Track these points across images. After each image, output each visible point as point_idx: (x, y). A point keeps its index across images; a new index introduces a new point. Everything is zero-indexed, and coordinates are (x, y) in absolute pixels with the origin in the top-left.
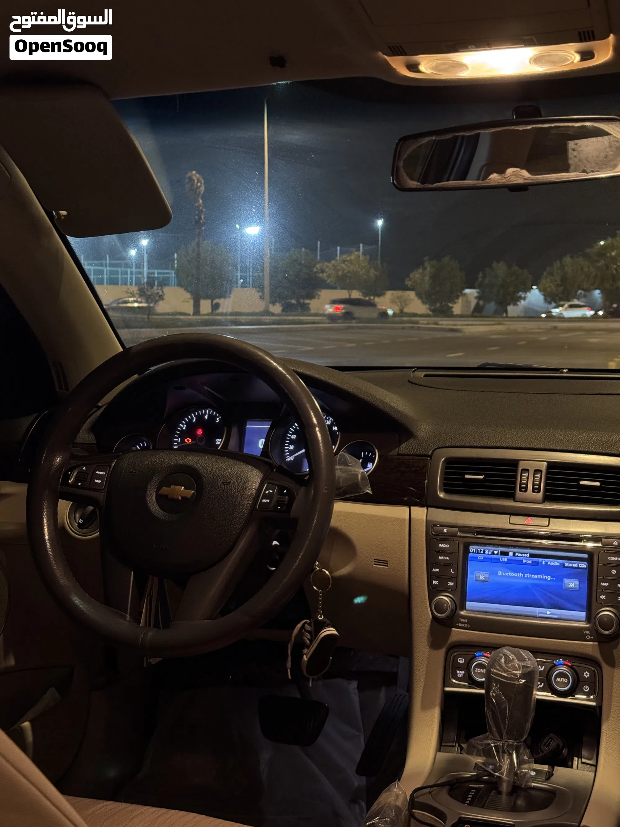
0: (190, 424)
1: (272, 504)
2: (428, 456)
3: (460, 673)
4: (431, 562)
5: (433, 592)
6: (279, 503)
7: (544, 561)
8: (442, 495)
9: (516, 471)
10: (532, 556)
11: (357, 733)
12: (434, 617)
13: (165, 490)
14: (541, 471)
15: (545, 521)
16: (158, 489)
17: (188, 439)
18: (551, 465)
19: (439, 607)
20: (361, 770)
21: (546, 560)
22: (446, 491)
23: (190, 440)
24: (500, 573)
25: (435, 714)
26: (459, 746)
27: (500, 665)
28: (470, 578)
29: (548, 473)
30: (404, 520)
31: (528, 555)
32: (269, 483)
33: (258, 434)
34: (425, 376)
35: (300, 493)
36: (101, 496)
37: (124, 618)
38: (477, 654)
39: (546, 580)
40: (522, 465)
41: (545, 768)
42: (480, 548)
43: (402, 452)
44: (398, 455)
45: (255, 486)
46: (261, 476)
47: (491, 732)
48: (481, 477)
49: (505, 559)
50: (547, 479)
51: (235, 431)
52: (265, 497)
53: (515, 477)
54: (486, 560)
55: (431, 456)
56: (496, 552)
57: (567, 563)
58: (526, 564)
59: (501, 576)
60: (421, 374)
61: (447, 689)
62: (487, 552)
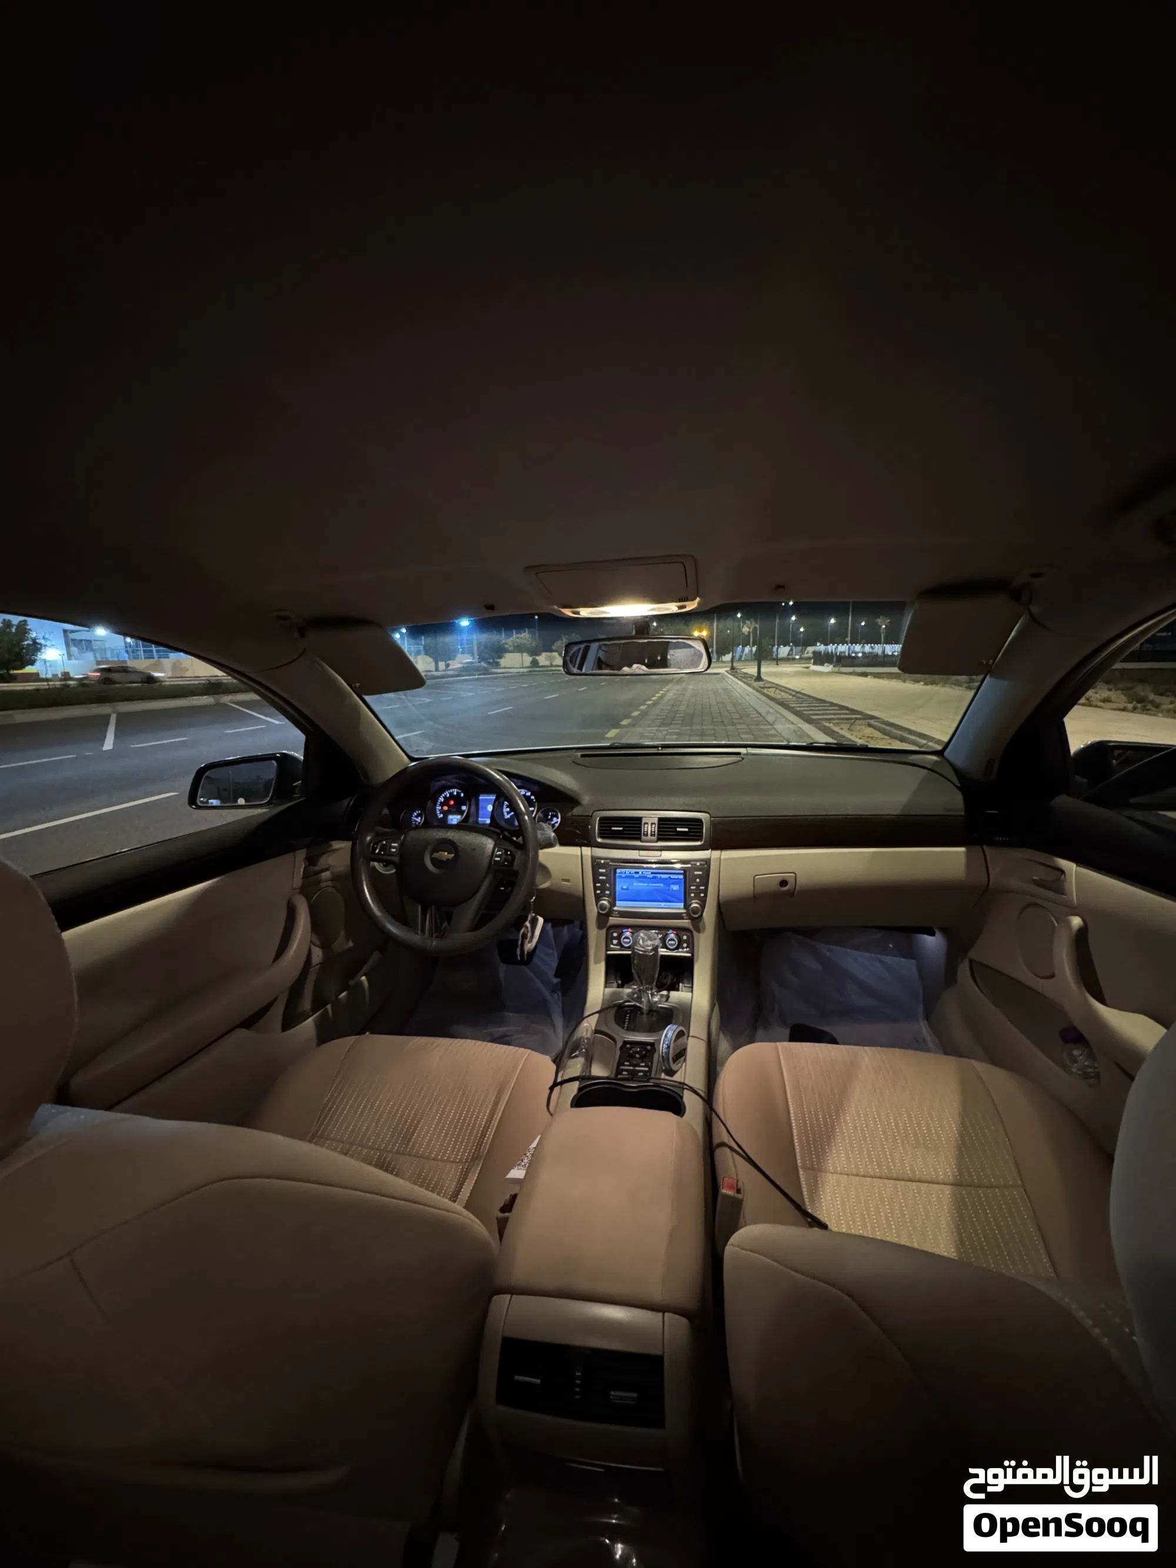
0: (445, 797)
1: (501, 861)
2: (589, 816)
3: (615, 942)
4: (595, 880)
5: (598, 898)
6: (506, 860)
7: (659, 876)
8: (599, 840)
9: (641, 824)
10: (652, 873)
12: (598, 913)
14: (655, 824)
15: (658, 853)
16: (431, 854)
18: (661, 820)
19: (602, 907)
21: (661, 875)
22: (603, 838)
23: (447, 807)
24: (635, 884)
25: (602, 966)
26: (617, 982)
27: (639, 944)
28: (618, 888)
29: (659, 824)
30: (576, 856)
31: (650, 873)
32: (498, 848)
33: (488, 801)
34: (583, 756)
35: (518, 854)
38: (624, 931)
39: (660, 886)
40: (644, 821)
41: (665, 993)
42: (623, 870)
43: (574, 814)
44: (572, 816)
45: (490, 850)
46: (493, 843)
47: (636, 981)
48: (621, 829)
49: (637, 876)
50: (659, 828)
51: (473, 801)
52: (497, 856)
53: (640, 827)
54: (626, 877)
55: (591, 816)
56: (632, 872)
57: (672, 876)
58: (649, 878)
59: (636, 886)
60: (579, 754)
61: (609, 952)
62: (627, 872)
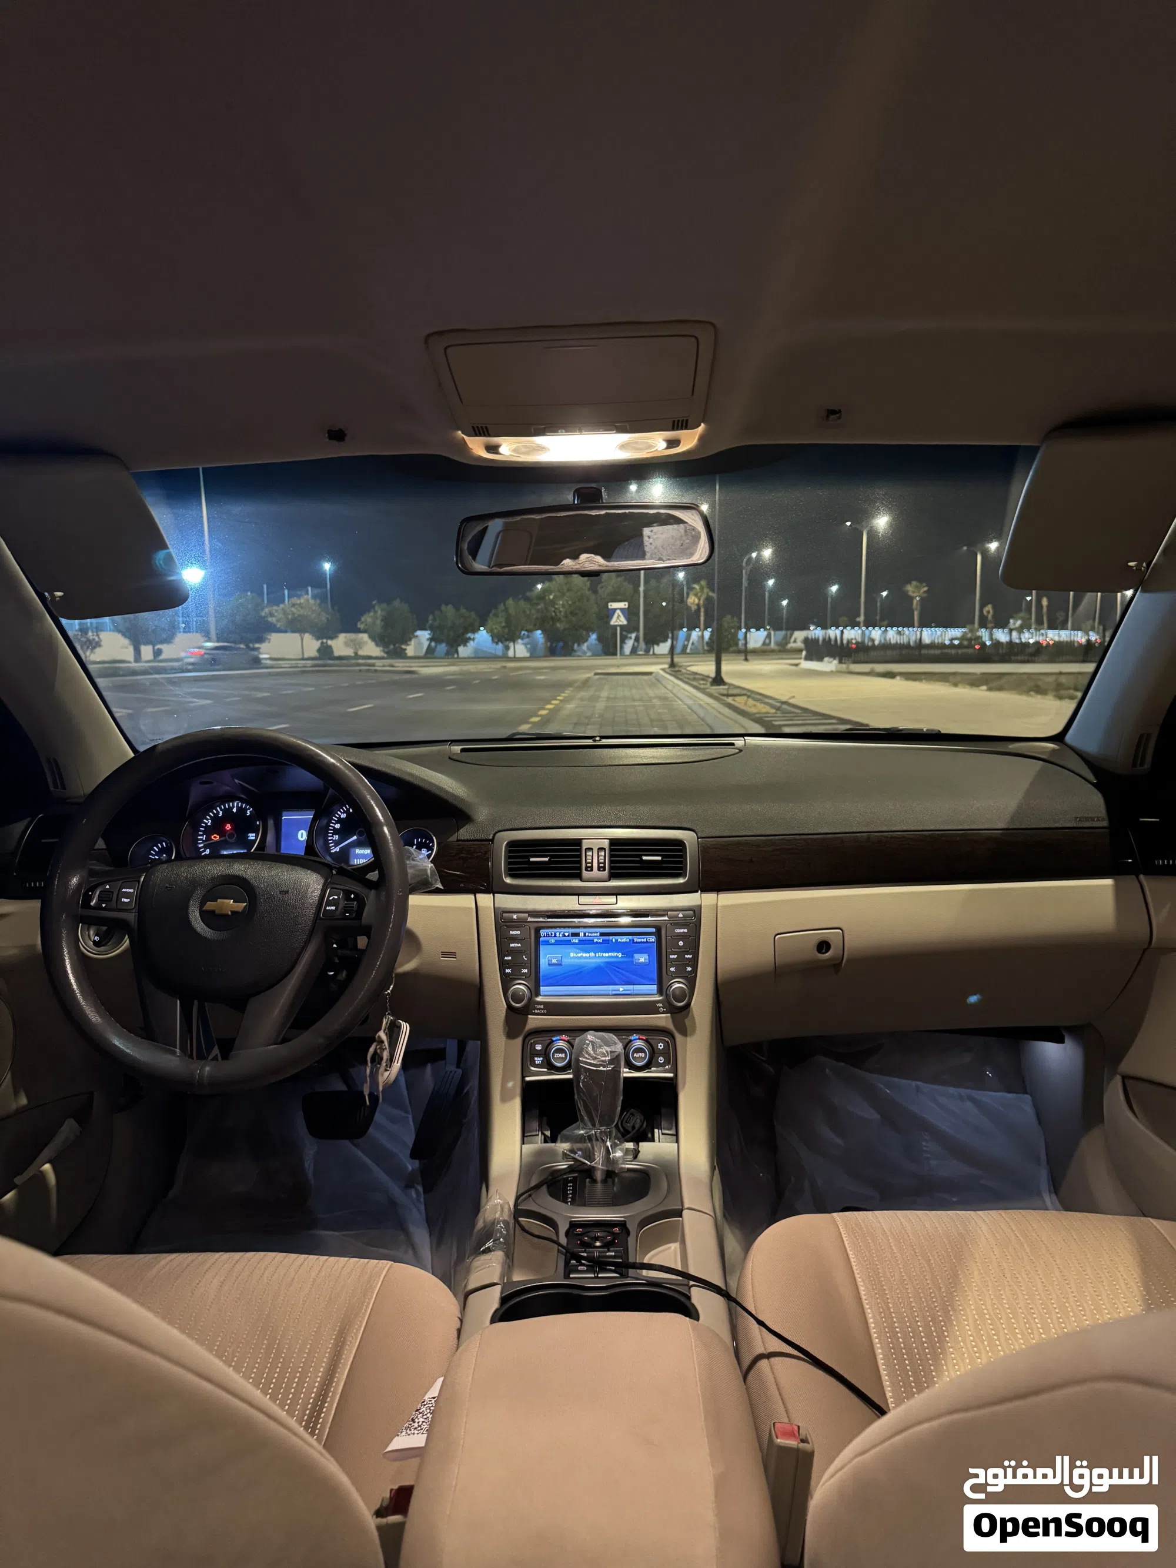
0: (215, 819)
1: (338, 912)
2: (489, 840)
3: (538, 1060)
4: (502, 952)
5: (507, 982)
6: (346, 909)
7: (613, 939)
8: (508, 880)
9: (580, 850)
10: (602, 934)
11: (403, 1114)
12: (510, 1007)
13: (210, 905)
14: (604, 849)
15: (612, 899)
16: (202, 904)
17: (215, 835)
18: (614, 842)
19: (517, 998)
20: (414, 1155)
21: (616, 937)
22: (513, 876)
23: (218, 836)
24: (572, 955)
25: (515, 1106)
26: (543, 1134)
27: (587, 1053)
28: (543, 962)
29: (611, 850)
30: (470, 909)
31: (598, 934)
32: (332, 888)
33: (299, 825)
34: (463, 750)
35: (371, 897)
36: (131, 917)
37: (174, 1053)
38: (554, 1039)
39: (617, 957)
40: (585, 844)
41: (630, 1145)
42: (550, 931)
43: (462, 838)
44: (458, 840)
45: (318, 893)
46: (322, 881)
47: (583, 1121)
48: (546, 859)
49: (575, 940)
50: (611, 856)
51: (271, 823)
52: (329, 903)
53: (580, 856)
54: (557, 943)
55: (492, 840)
56: (567, 934)
57: (637, 939)
58: (597, 943)
59: (574, 958)
60: (457, 749)
61: (528, 1079)
62: (558, 934)
